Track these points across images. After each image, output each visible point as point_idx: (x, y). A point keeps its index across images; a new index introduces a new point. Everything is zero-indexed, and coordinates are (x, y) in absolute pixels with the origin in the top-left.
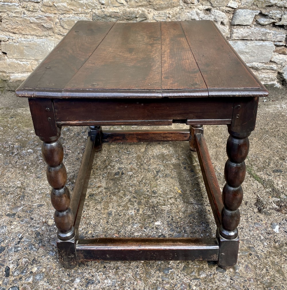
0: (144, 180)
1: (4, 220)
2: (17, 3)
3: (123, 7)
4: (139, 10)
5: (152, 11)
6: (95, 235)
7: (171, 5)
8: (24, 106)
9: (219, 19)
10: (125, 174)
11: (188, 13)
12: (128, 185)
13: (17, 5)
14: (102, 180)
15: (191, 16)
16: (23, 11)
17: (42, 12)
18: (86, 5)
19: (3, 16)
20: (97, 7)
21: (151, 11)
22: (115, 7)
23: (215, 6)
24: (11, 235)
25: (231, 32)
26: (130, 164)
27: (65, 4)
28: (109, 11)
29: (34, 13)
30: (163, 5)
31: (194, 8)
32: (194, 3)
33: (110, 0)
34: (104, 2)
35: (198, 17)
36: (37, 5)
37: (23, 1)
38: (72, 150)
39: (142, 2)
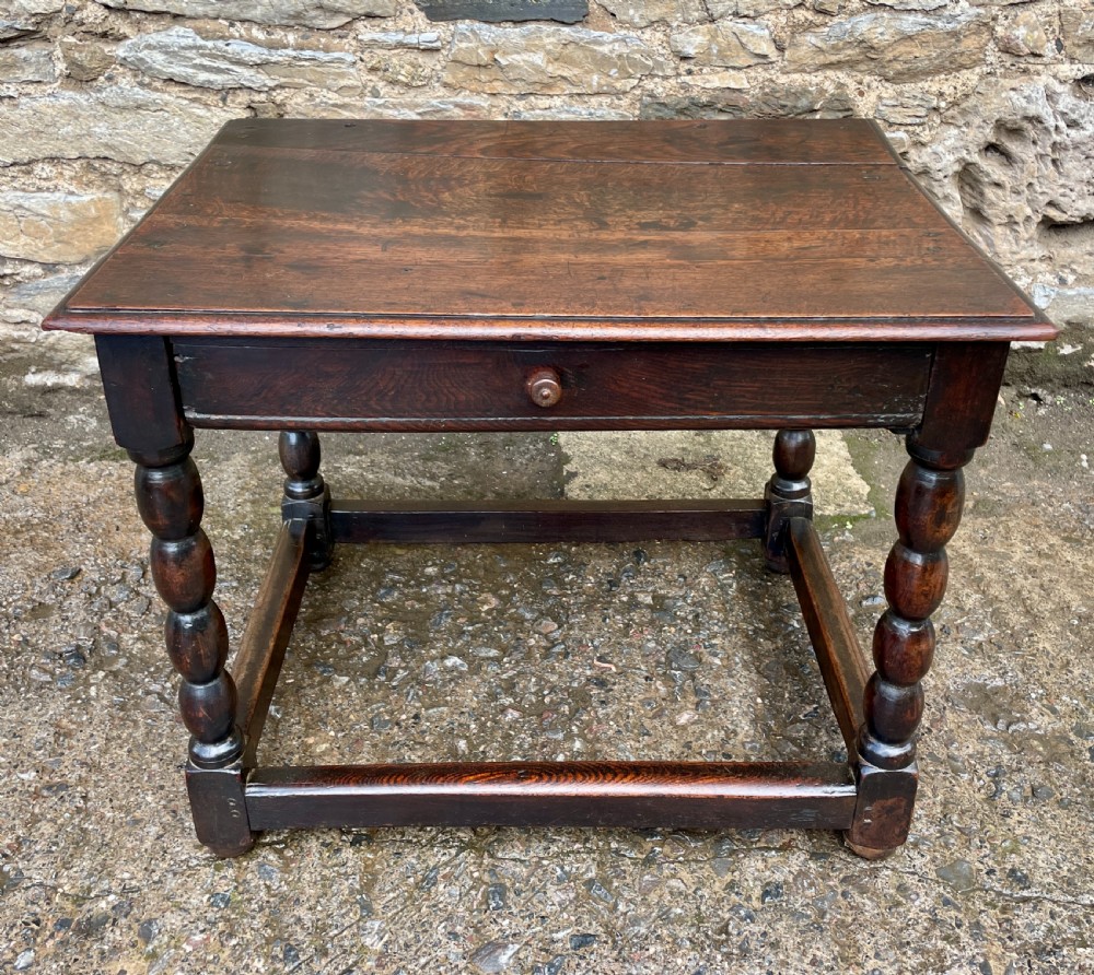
0: (955, 817)
2: (347, 51)
3: (765, 70)
4: (827, 83)
5: (875, 84)
7: (951, 63)
8: (361, 447)
11: (1012, 93)
13: (350, 58)
15: (1025, 104)
16: (372, 84)
17: (442, 89)
18: (619, 63)
19: (292, 102)
20: (663, 70)
21: (869, 87)
22: (734, 68)
27: (538, 58)
28: (708, 86)
29: (412, 93)
30: (922, 60)
31: (1039, 74)
32: (1042, 52)
33: (718, 44)
34: (691, 51)
35: (1050, 111)
36: (427, 60)
37: (373, 44)
38: (615, 660)
39: (840, 50)
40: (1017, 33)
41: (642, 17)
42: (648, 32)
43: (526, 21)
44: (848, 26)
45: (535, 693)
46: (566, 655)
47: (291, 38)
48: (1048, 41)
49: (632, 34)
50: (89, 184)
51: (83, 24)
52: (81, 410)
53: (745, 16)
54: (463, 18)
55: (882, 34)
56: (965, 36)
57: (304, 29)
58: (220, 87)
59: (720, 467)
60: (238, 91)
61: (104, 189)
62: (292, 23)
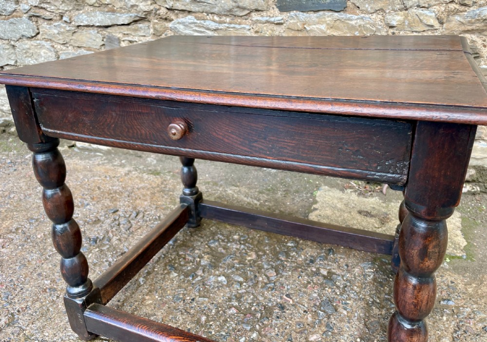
2: (248, 25)
3: (433, 33)
8: (238, 184)
13: (248, 27)
18: (360, 29)
20: (380, 33)
22: (416, 32)
27: (323, 27)
33: (408, 20)
34: (394, 23)
36: (278, 28)
37: (257, 21)
38: (294, 298)
39: (473, 23)
41: (371, 8)
42: (375, 15)
43: (319, 11)
44: (478, 12)
46: (273, 289)
47: (228, 20)
49: (366, 16)
51: (159, 15)
53: (423, 7)
54: (293, 10)
57: (233, 16)
59: (388, 219)
62: (228, 14)
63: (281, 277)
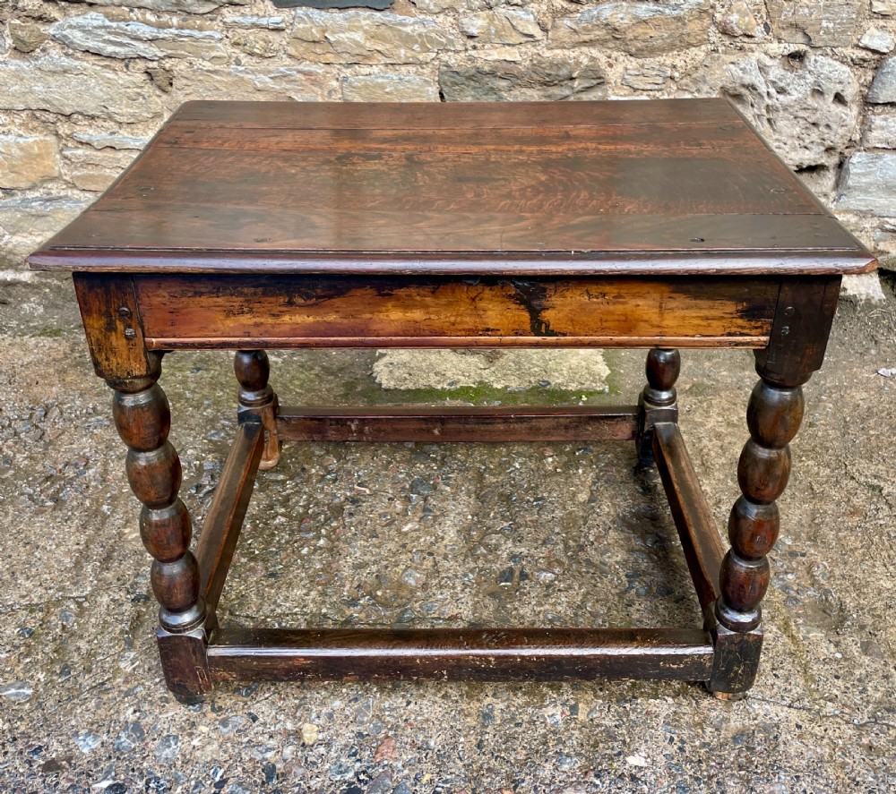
0: (590, 604)
1: (173, 716)
2: (216, 30)
3: (534, 46)
4: (582, 57)
5: (621, 58)
6: (443, 787)
7: (681, 41)
9: (831, 86)
10: (530, 577)
11: (732, 66)
12: (541, 616)
13: (218, 36)
14: (461, 596)
15: (741, 75)
16: (235, 55)
17: (289, 60)
18: (419, 40)
19: (177, 69)
20: (454, 46)
21: (616, 60)
22: (509, 45)
23: (820, 44)
24: (192, 770)
25: (866, 126)
26: (544, 543)
27: (358, 36)
28: (489, 58)
29: (266, 62)
30: (657, 39)
31: (753, 51)
32: (753, 34)
33: (495, 25)
34: (474, 31)
35: (763, 80)
36: (275, 37)
37: (235, 25)
38: (371, 486)
39: (590, 31)
40: (731, 18)
41: (435, 5)
42: (442, 17)
43: (348, 8)
44: (595, 13)
45: (304, 506)
46: (335, 480)
47: (175, 20)
48: (758, 25)
49: (429, 18)
50: (34, 129)
51: (26, 10)
52: (32, 299)
53: (515, 5)
54: (301, 6)
55: (622, 19)
56: (689, 21)
57: (184, 14)
58: (123, 57)
60: (137, 60)
61: (45, 133)
62: (175, 9)
63: (344, 464)
